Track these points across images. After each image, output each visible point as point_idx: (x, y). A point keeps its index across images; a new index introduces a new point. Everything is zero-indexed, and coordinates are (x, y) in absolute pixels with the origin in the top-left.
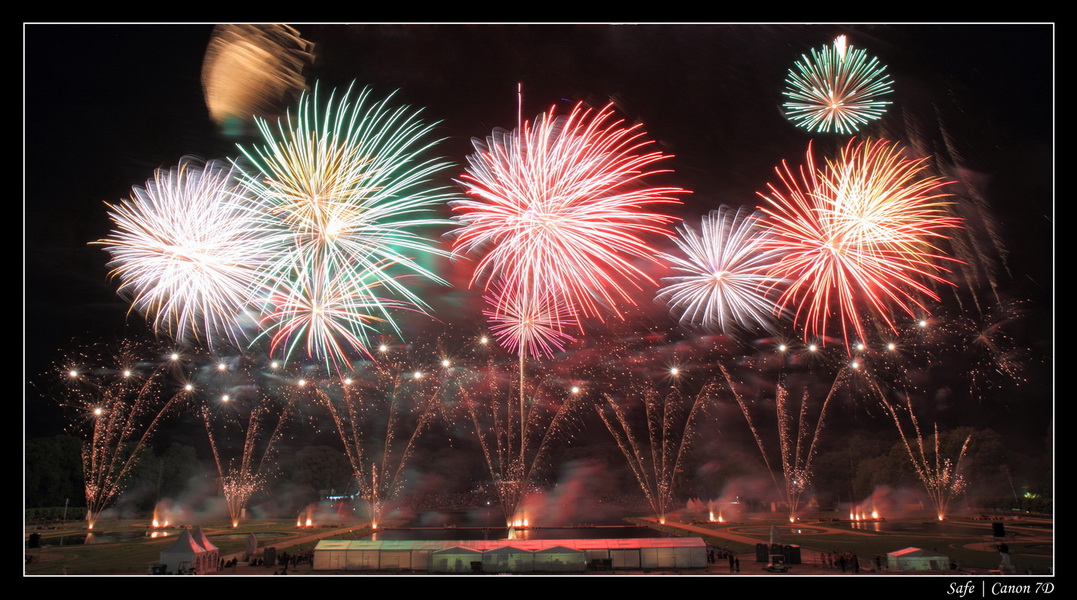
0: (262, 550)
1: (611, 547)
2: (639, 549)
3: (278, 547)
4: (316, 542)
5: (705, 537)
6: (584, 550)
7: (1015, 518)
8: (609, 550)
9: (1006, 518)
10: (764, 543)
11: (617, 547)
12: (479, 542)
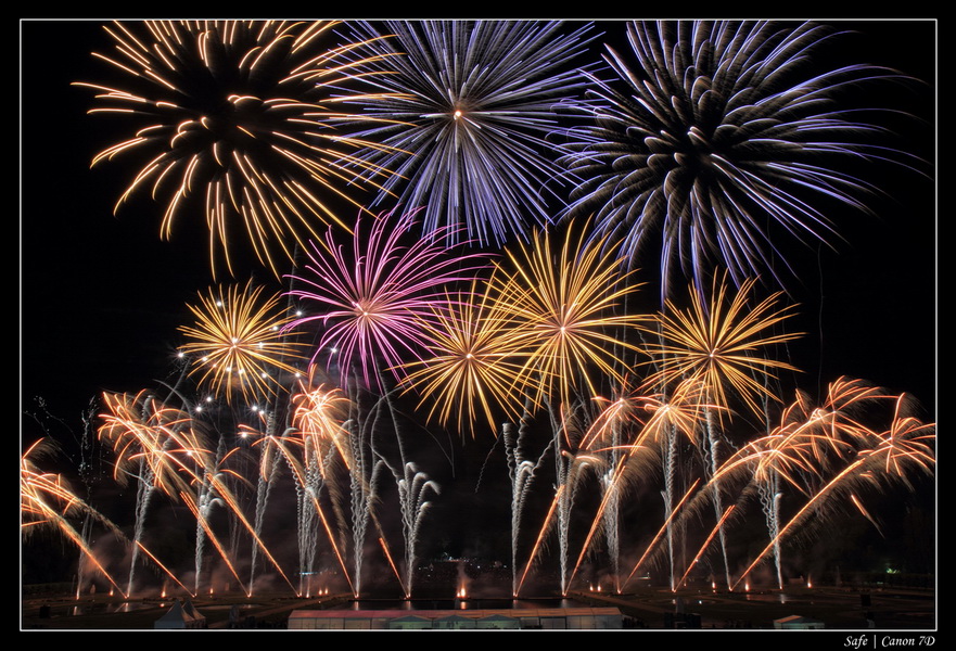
0: (243, 619)
1: (541, 615)
2: (565, 618)
3: (256, 616)
4: (290, 612)
5: (621, 607)
6: (519, 618)
7: (880, 590)
8: (540, 618)
9: (872, 590)
10: (670, 612)
11: (548, 615)
12: (430, 611)
